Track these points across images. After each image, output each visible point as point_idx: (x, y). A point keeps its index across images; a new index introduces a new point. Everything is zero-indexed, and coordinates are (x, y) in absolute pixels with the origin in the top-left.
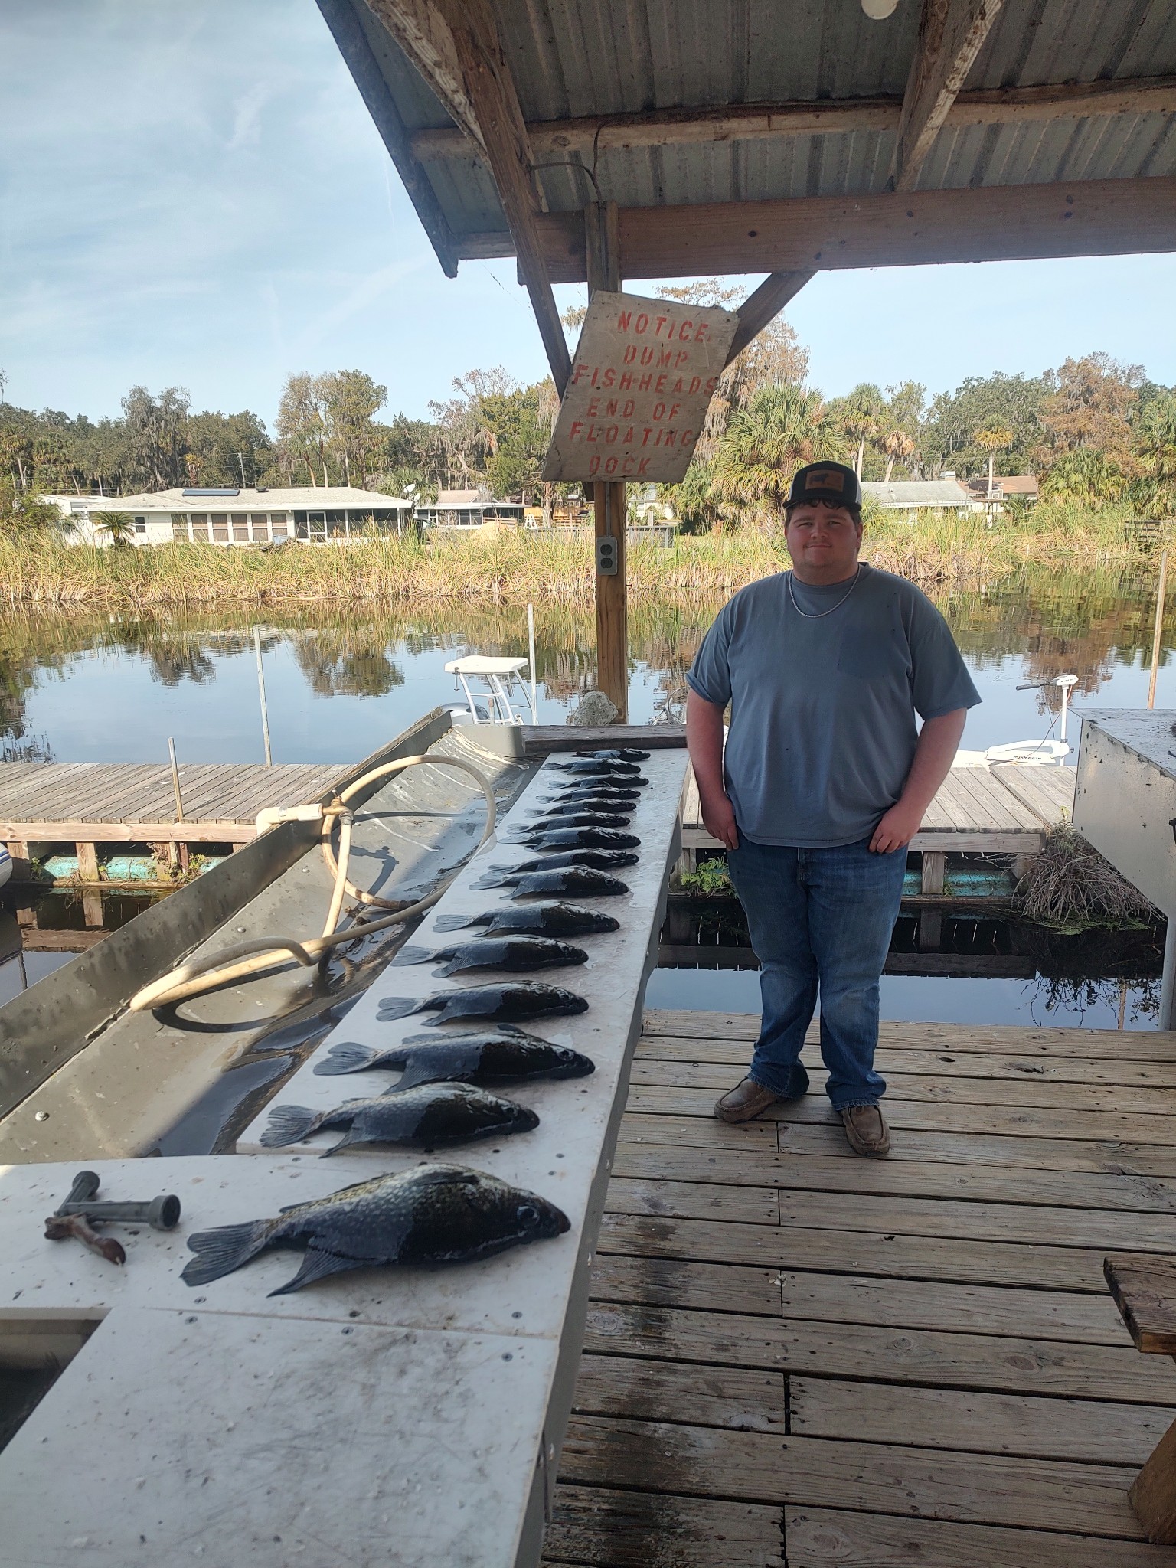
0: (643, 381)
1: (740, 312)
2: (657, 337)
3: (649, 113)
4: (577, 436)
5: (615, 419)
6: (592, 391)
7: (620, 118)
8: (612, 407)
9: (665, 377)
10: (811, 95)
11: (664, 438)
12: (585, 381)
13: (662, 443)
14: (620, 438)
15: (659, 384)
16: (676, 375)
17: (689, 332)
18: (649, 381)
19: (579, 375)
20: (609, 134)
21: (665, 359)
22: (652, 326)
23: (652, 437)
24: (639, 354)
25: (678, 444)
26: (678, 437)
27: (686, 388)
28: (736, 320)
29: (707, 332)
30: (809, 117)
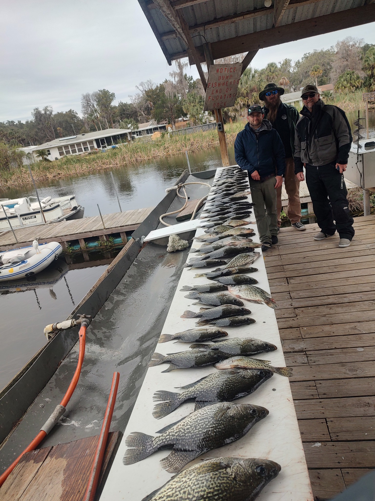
0: (223, 84)
1: (242, 62)
2: (226, 73)
3: (216, 20)
4: (210, 99)
5: (218, 94)
6: (212, 88)
7: (209, 23)
8: (217, 91)
9: (228, 82)
10: (252, 9)
11: (229, 96)
12: (210, 86)
13: (229, 98)
14: (219, 98)
15: (227, 83)
16: (230, 81)
17: (232, 70)
18: (224, 84)
19: (209, 85)
20: (206, 27)
21: (227, 77)
22: (224, 70)
23: (226, 96)
24: (221, 78)
25: (232, 97)
26: (232, 95)
27: (232, 83)
28: (242, 65)
29: (236, 69)
30: (253, 14)
